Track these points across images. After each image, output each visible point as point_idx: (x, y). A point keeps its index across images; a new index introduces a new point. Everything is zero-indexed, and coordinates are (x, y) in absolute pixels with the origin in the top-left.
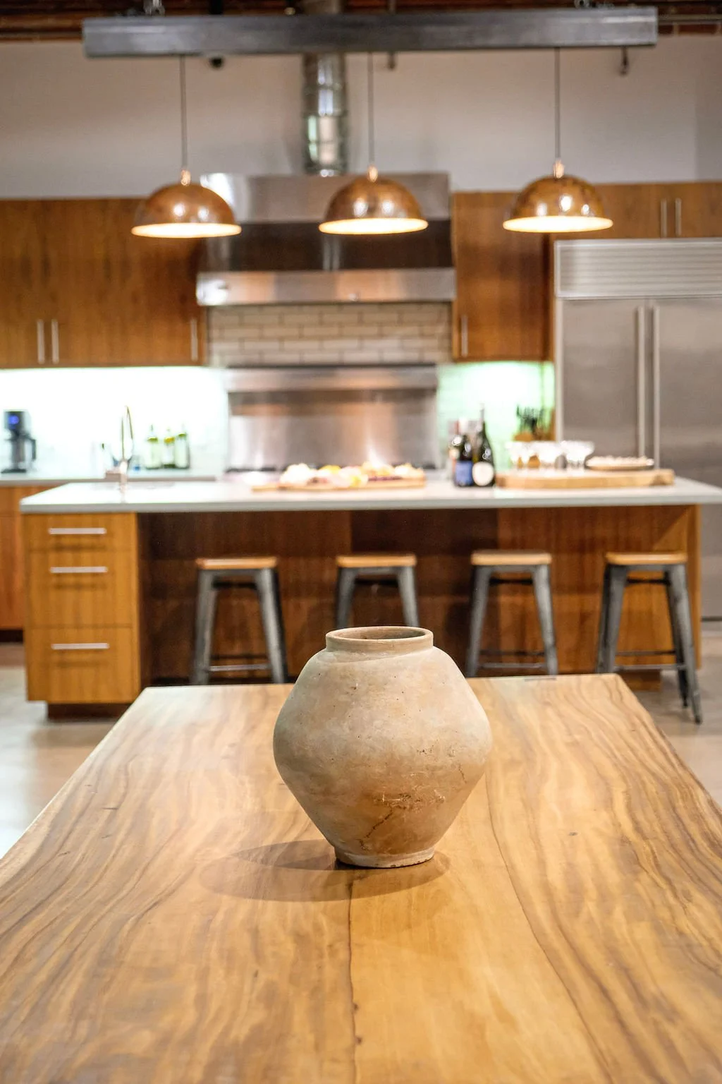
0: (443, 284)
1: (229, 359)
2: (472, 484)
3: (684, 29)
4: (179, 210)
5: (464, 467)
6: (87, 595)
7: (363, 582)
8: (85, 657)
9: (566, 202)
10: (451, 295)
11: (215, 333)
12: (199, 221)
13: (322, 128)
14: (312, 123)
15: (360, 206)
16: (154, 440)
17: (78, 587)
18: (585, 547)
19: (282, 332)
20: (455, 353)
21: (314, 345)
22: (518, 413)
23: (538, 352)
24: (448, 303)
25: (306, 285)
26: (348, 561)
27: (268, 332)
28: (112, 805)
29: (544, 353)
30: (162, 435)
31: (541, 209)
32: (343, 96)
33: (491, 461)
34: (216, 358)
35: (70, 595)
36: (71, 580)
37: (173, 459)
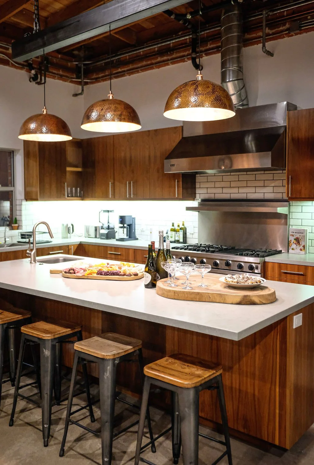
16: (174, 230)
19: (223, 184)
21: (236, 190)
37: (179, 238)
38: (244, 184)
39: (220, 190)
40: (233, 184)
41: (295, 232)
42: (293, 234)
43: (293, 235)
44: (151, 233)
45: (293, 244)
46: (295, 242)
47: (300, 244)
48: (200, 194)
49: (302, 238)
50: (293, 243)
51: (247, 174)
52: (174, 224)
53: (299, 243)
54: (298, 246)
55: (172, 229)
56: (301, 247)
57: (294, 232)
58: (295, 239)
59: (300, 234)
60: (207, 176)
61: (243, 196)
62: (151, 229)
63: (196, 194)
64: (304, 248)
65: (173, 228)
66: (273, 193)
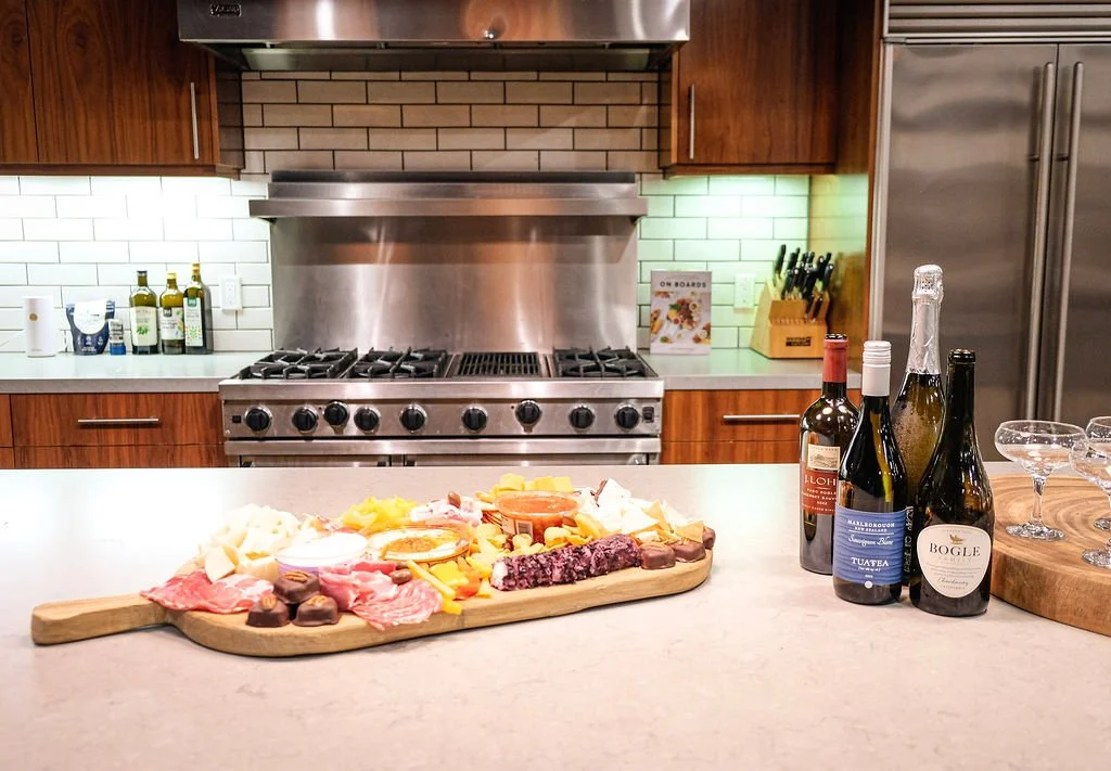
1: (277, 162)
10: (679, 32)
11: (251, 117)
16: (149, 301)
19: (368, 115)
20: (674, 160)
21: (424, 140)
22: (778, 268)
30: (162, 292)
37: (180, 333)
38: (462, 116)
39: (357, 139)
40: (412, 116)
41: (673, 282)
42: (666, 289)
43: (666, 294)
44: (33, 317)
45: (666, 323)
46: (674, 315)
47: (695, 319)
48: (264, 151)
49: (700, 301)
50: (668, 318)
51: (469, 80)
52: (148, 274)
53: (691, 318)
54: (685, 330)
55: (139, 296)
56: (699, 331)
57: (669, 284)
58: (673, 307)
59: (695, 289)
60: (296, 80)
61: (457, 162)
62: (32, 302)
63: (247, 153)
64: (709, 333)
65: (144, 292)
66: (573, 150)
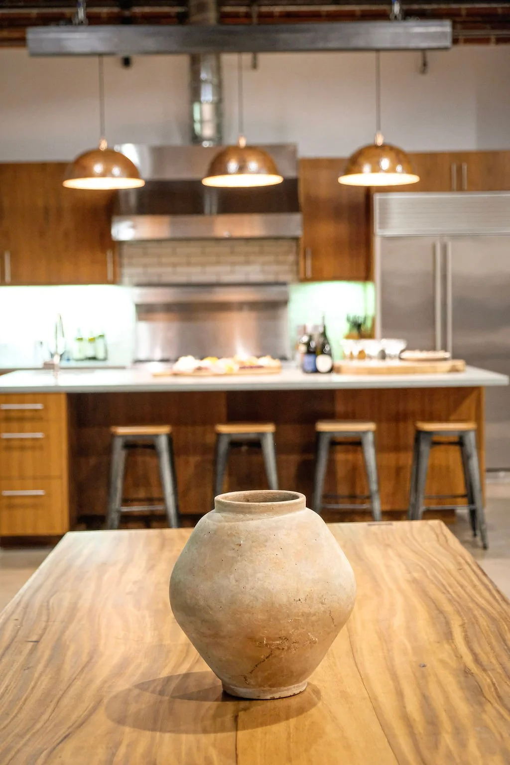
0: (293, 224)
1: (136, 280)
2: (316, 371)
3: (468, 41)
4: (98, 168)
5: (309, 359)
6: (29, 455)
7: (235, 444)
8: (27, 501)
9: (385, 163)
10: (299, 233)
11: (125, 261)
12: (113, 176)
13: (204, 111)
14: (196, 108)
15: (233, 165)
16: (81, 339)
17: (22, 448)
18: (399, 418)
19: (174, 259)
20: (302, 276)
21: (198, 269)
22: (348, 320)
23: (363, 274)
24: (296, 239)
25: (192, 225)
26: (224, 429)
27: (164, 260)
28: (35, 638)
29: (366, 275)
30: (87, 336)
31: (367, 168)
32: (219, 88)
33: (330, 354)
34: (126, 279)
35: (16, 455)
36: (16, 444)
38: (215, 259)
66: (263, 272)
